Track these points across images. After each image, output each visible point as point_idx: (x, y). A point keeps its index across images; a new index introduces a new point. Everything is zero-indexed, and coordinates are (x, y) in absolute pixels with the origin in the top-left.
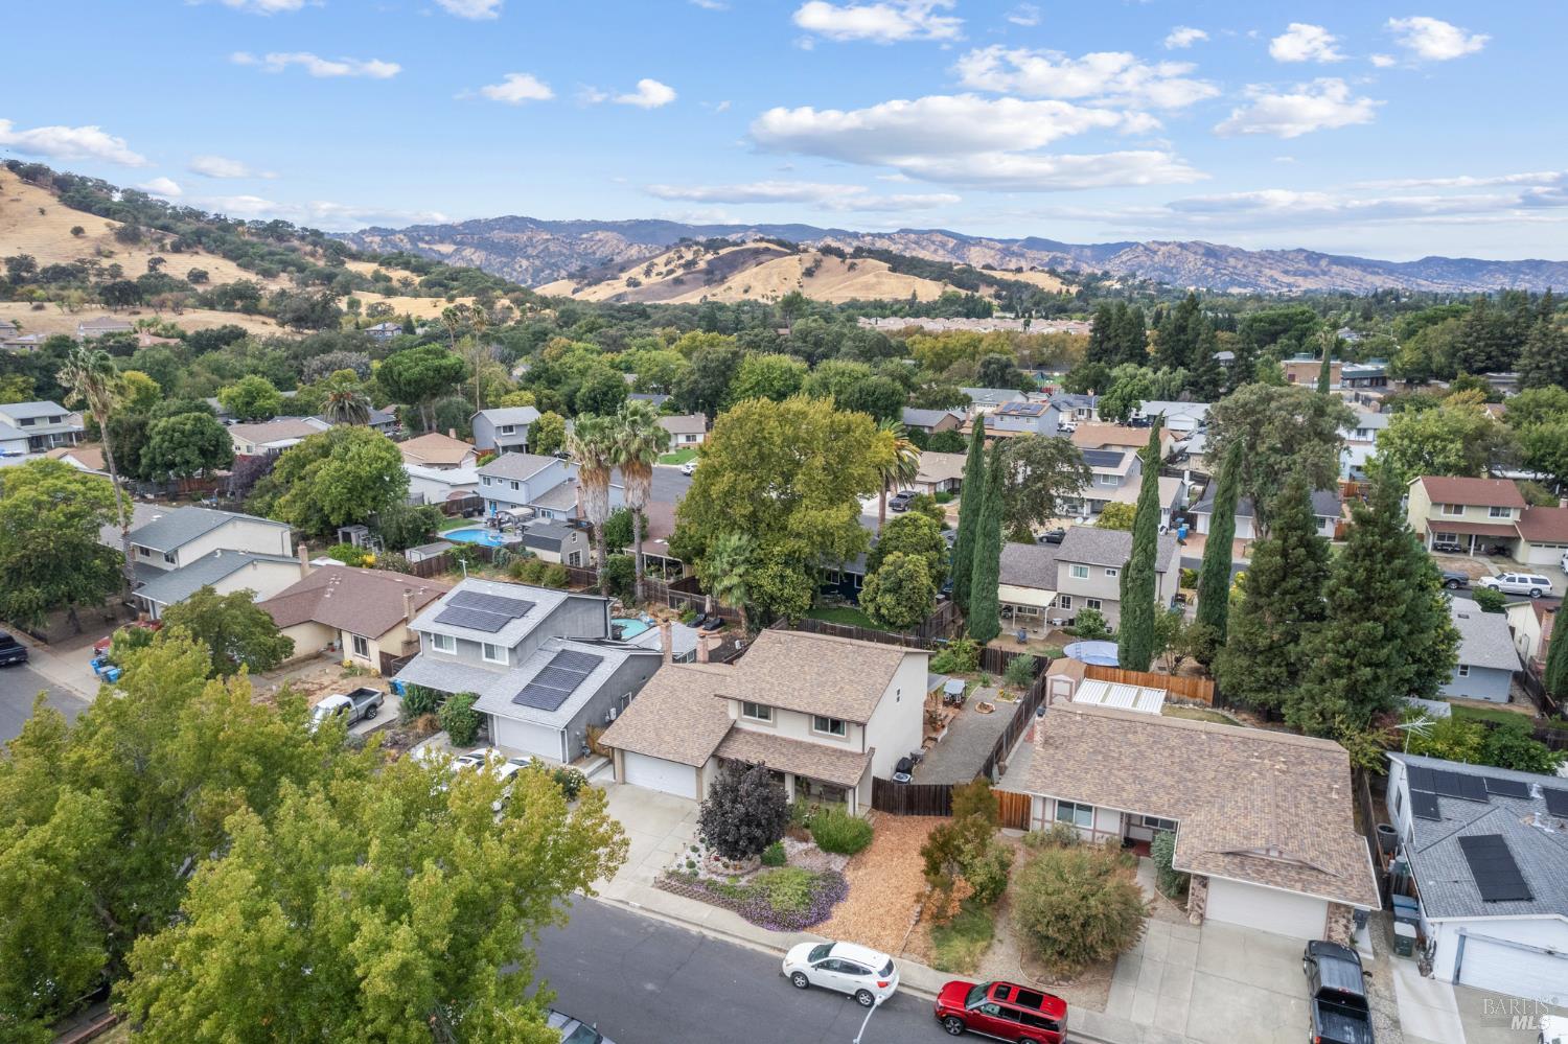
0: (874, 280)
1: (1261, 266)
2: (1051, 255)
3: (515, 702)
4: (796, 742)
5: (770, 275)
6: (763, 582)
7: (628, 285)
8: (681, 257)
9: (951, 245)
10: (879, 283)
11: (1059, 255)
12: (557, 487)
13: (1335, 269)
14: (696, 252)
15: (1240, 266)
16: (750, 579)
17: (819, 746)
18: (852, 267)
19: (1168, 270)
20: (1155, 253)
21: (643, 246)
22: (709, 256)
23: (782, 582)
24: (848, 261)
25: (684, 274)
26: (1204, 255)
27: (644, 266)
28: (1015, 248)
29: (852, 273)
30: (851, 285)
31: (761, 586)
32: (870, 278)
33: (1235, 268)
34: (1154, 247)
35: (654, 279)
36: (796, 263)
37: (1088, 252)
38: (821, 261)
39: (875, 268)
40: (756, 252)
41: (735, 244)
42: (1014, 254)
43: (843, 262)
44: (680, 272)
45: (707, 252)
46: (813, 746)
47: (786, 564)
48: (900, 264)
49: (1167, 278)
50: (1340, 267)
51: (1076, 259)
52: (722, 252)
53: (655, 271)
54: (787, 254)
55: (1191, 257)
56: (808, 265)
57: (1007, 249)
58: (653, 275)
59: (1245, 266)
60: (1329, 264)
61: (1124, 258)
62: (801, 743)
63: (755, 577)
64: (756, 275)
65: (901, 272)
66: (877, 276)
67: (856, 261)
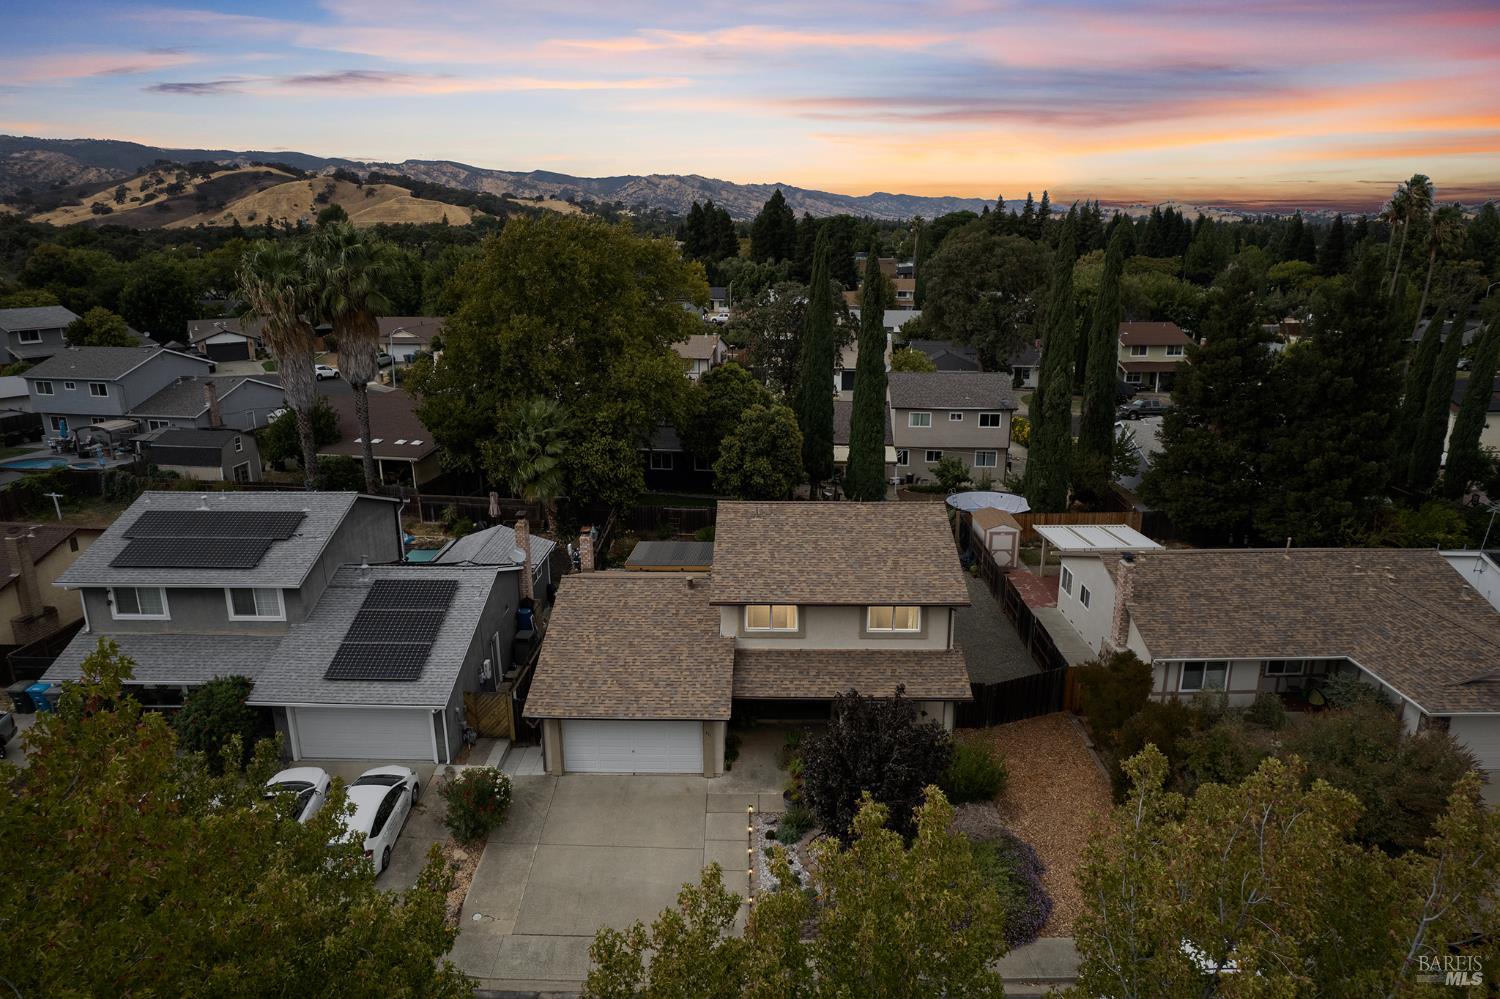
0: (396, 206)
1: (750, 199)
2: (563, 186)
3: (332, 676)
4: (841, 653)
5: (278, 201)
6: (590, 461)
7: (95, 211)
8: (160, 181)
9: (462, 176)
10: (403, 209)
11: (569, 187)
12: (166, 389)
13: (808, 201)
14: (178, 176)
15: (731, 198)
16: (571, 459)
17: (880, 652)
18: (370, 193)
19: (670, 202)
20: (657, 186)
21: (103, 171)
22: (198, 180)
23: (613, 458)
24: (365, 187)
25: (168, 200)
26: (699, 188)
27: (113, 190)
28: (527, 180)
29: (371, 200)
30: (373, 211)
31: (587, 466)
32: (393, 204)
33: (727, 200)
34: (657, 181)
35: (128, 205)
36: (307, 189)
37: (595, 185)
38: (334, 186)
39: (395, 194)
40: (256, 177)
41: (226, 168)
42: (525, 186)
43: (360, 187)
44: (163, 197)
45: (194, 176)
46: (871, 654)
47: (615, 435)
48: (420, 190)
49: (671, 208)
50: (812, 200)
51: (586, 191)
52: (214, 176)
53: (129, 196)
54: (293, 180)
55: (689, 190)
56: (320, 190)
57: (520, 181)
58: (127, 200)
59: (736, 199)
60: (803, 197)
61: (630, 191)
62: (850, 652)
63: (578, 455)
64: (260, 202)
65: (425, 197)
66: (399, 201)
67: (373, 186)
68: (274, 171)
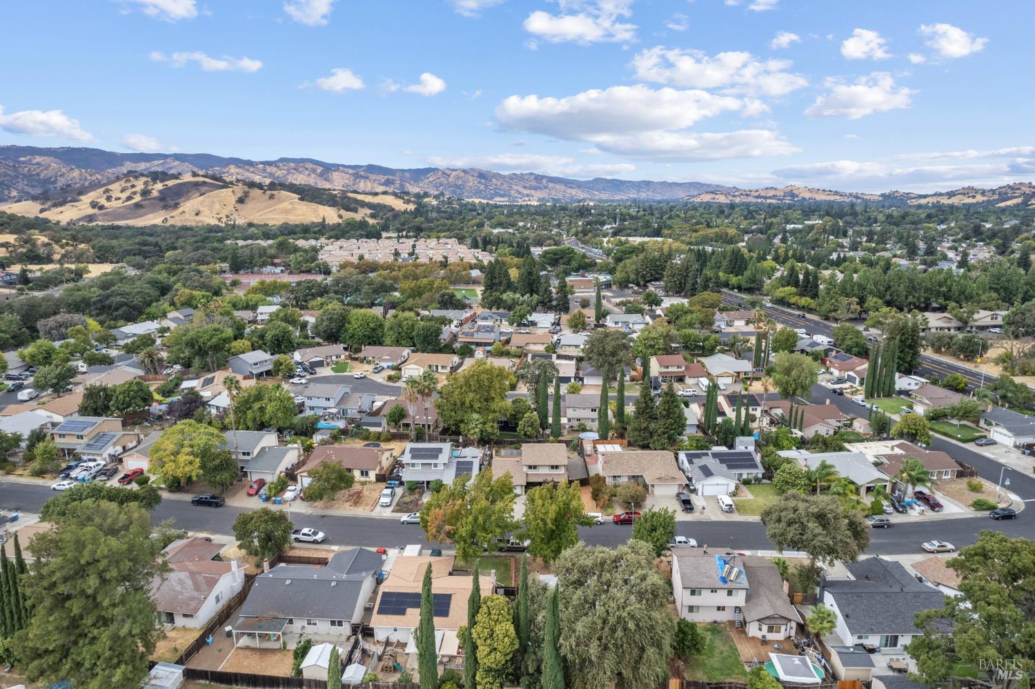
0: (291, 207)
1: (511, 183)
5: (213, 203)
7: (93, 207)
8: (134, 186)
9: (319, 171)
10: (294, 209)
11: (390, 178)
13: (551, 185)
14: (146, 183)
15: (499, 184)
18: (272, 197)
19: (458, 187)
20: (449, 175)
22: (159, 187)
24: (268, 193)
25: (142, 200)
26: (478, 177)
27: (101, 191)
28: (362, 173)
29: (272, 201)
30: (277, 211)
32: (286, 205)
33: (496, 185)
34: (448, 172)
35: (116, 203)
36: (230, 194)
37: (407, 175)
38: (249, 192)
39: (288, 198)
40: (196, 185)
41: (175, 177)
42: (361, 177)
43: (264, 193)
44: (137, 198)
45: (155, 182)
46: (551, 474)
48: (308, 194)
49: (458, 192)
51: (402, 181)
52: (168, 183)
55: (471, 179)
56: (239, 195)
57: (357, 174)
58: (113, 199)
59: (502, 184)
61: (431, 179)
62: (547, 474)
63: (485, 428)
64: (202, 203)
65: (307, 201)
66: (291, 203)
67: (273, 192)
68: (207, 180)
